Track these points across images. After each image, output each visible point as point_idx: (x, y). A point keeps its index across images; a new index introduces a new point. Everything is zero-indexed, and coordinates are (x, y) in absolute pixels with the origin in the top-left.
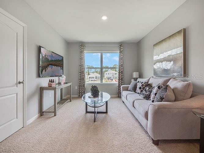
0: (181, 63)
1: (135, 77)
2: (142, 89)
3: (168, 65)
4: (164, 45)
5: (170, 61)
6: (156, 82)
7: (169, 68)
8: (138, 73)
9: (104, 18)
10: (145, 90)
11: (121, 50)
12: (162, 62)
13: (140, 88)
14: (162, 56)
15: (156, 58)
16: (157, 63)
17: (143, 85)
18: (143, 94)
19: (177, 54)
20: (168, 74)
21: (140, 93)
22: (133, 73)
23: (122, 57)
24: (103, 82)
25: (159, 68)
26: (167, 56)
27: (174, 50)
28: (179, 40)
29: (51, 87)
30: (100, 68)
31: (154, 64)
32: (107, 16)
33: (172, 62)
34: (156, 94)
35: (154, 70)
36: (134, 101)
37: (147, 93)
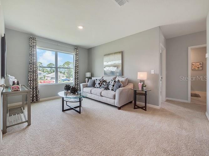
0: (120, 68)
1: (88, 76)
2: (100, 84)
3: (114, 69)
4: (111, 57)
5: (115, 67)
6: (109, 79)
7: (114, 71)
8: (90, 73)
9: (81, 27)
10: (104, 85)
11: (77, 53)
12: (110, 67)
13: (99, 84)
14: (110, 63)
15: (105, 63)
16: (107, 67)
17: (101, 82)
18: (103, 87)
19: (119, 63)
20: (114, 74)
21: (99, 87)
22: (86, 73)
23: (77, 59)
24: (58, 83)
25: (108, 70)
26: (113, 63)
27: (117, 61)
28: (120, 56)
29: (18, 90)
30: (54, 67)
31: (104, 68)
32: (83, 27)
33: (116, 68)
34: (113, 86)
35: (105, 71)
36: (101, 92)
37: (106, 86)
